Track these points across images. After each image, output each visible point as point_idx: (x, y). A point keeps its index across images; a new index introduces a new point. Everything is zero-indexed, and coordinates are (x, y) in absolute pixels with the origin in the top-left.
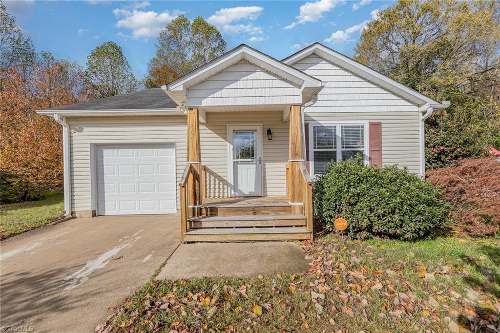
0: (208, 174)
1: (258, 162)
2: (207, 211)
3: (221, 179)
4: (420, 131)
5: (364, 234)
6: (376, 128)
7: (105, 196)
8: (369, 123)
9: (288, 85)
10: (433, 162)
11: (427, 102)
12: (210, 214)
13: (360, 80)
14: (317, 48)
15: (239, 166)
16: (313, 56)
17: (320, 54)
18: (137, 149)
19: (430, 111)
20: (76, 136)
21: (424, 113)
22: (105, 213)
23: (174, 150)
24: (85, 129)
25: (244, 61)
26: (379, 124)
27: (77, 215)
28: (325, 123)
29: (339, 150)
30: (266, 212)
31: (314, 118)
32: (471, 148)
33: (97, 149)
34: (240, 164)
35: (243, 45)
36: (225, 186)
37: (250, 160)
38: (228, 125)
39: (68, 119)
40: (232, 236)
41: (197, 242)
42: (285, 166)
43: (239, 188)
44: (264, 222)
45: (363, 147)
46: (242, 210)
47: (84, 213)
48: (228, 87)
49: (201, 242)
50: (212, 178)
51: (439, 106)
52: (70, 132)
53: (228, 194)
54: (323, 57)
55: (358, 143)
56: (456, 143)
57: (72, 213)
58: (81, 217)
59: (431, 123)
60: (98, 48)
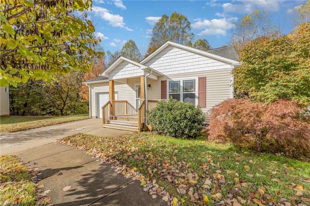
0: (128, 104)
3: (132, 107)
6: (202, 80)
8: (199, 77)
16: (170, 46)
20: (92, 90)
24: (94, 88)
26: (205, 78)
28: (175, 79)
29: (182, 93)
30: (132, 120)
31: (169, 77)
33: (98, 94)
36: (133, 110)
38: (134, 83)
39: (90, 84)
45: (195, 91)
46: (124, 119)
47: (94, 116)
49: (108, 128)
50: (129, 106)
55: (192, 89)
57: (91, 116)
58: (93, 118)
60: (125, 44)
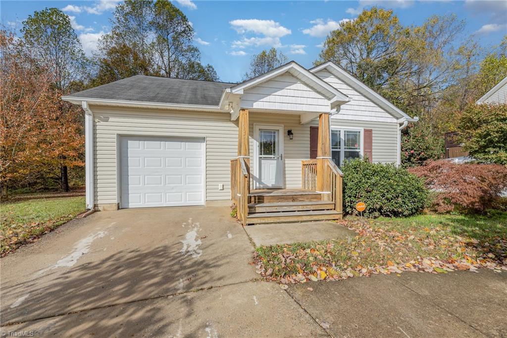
1: (280, 158)
2: (255, 199)
4: (398, 138)
5: (377, 214)
6: (368, 133)
7: (129, 189)
8: (364, 129)
9: (320, 96)
10: (405, 162)
11: (403, 116)
12: (258, 202)
13: (359, 94)
14: (329, 65)
15: (263, 161)
16: (324, 70)
17: (331, 70)
18: (164, 142)
19: (406, 124)
20: (101, 125)
21: (401, 125)
22: (128, 205)
23: (205, 144)
24: (111, 119)
25: (288, 73)
26: (371, 131)
27: (100, 208)
29: (342, 150)
30: (302, 199)
32: (429, 153)
33: (122, 140)
34: (264, 159)
35: (293, 61)
36: (251, 180)
37: (272, 156)
38: (255, 124)
39: (91, 106)
40: (285, 217)
41: (256, 224)
42: (301, 162)
43: (262, 181)
44: (305, 207)
45: (359, 149)
46: (283, 198)
47: (109, 205)
48: (275, 94)
49: (260, 224)
51: (412, 120)
52: (94, 121)
53: (253, 187)
54: (332, 72)
55: (356, 145)
56: (421, 149)
57: (95, 206)
58: (104, 210)
59: (405, 132)
